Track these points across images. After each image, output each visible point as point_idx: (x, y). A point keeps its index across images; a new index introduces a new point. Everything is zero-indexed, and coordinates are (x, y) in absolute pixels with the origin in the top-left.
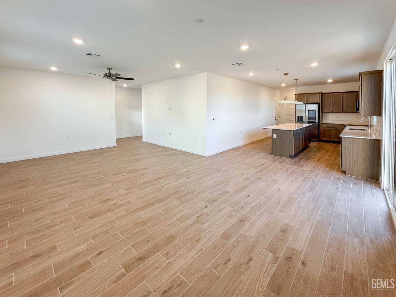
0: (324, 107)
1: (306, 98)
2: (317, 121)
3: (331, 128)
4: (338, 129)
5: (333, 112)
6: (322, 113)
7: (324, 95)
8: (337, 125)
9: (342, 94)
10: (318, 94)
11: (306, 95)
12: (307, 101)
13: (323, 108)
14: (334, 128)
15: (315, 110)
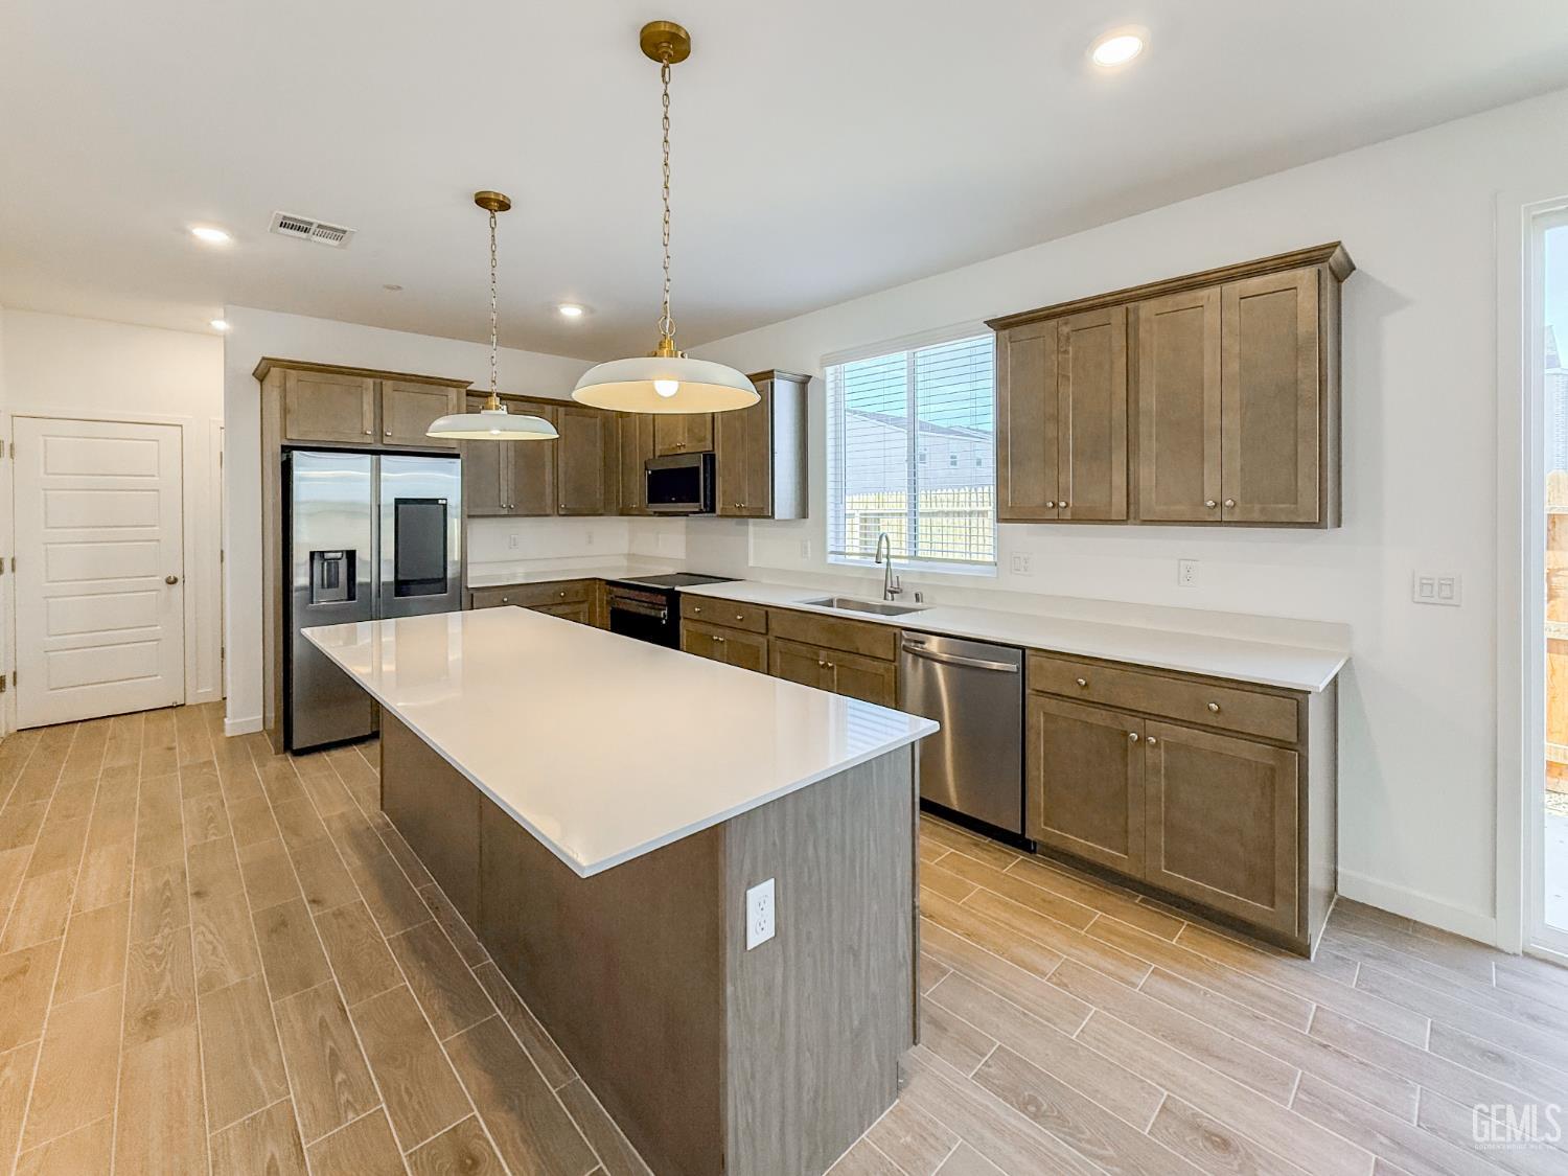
1: (368, 408)
10: (452, 393)
11: (370, 381)
12: (377, 433)
15: (444, 502)
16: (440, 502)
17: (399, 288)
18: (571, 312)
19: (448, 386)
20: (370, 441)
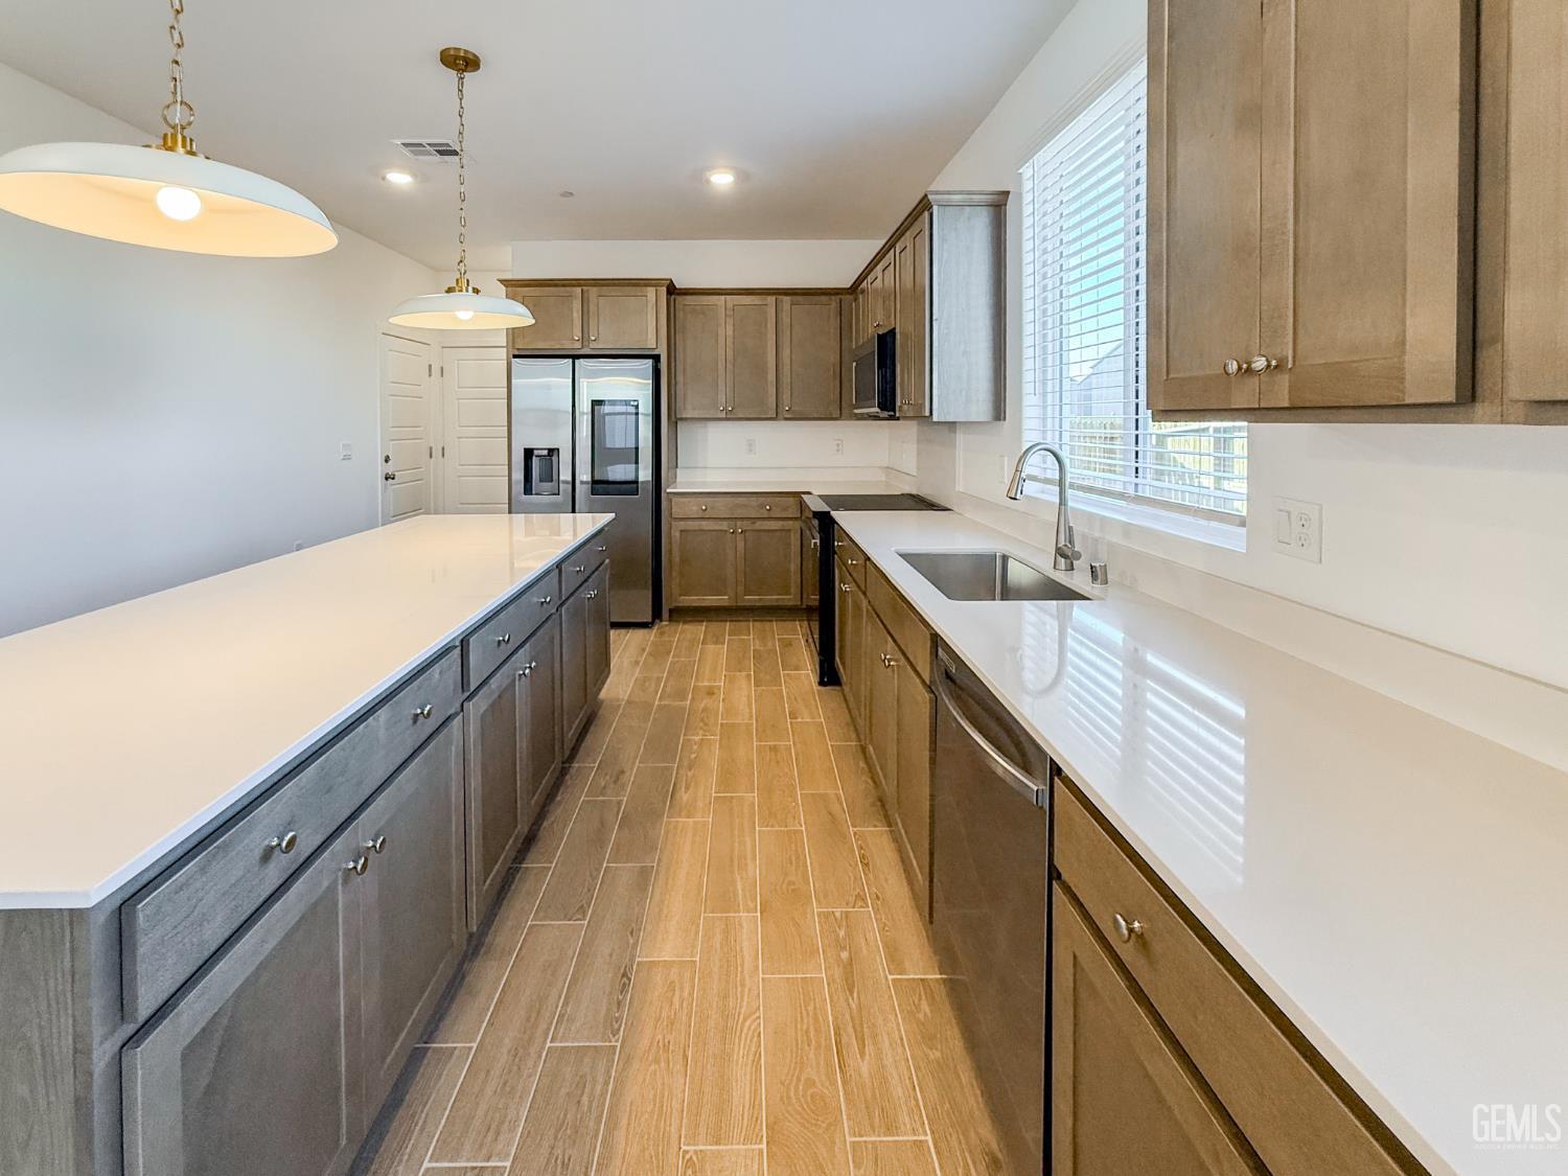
0: (680, 378)
1: (577, 315)
2: (645, 474)
3: (724, 526)
4: (759, 525)
5: (730, 417)
6: (674, 422)
7: (680, 299)
8: (754, 501)
9: (771, 300)
10: (651, 292)
11: (579, 290)
12: (584, 339)
13: (680, 387)
14: (739, 523)
15: (636, 403)
16: (632, 403)
17: (571, 194)
18: (722, 180)
19: (646, 285)
20: (575, 346)
